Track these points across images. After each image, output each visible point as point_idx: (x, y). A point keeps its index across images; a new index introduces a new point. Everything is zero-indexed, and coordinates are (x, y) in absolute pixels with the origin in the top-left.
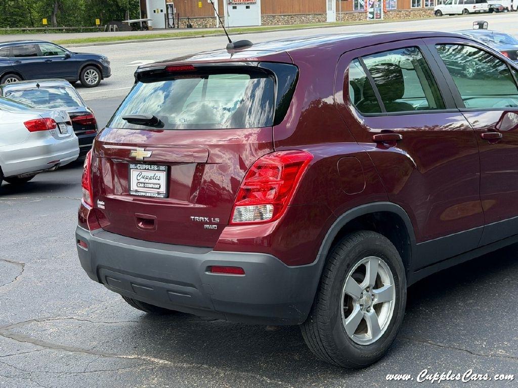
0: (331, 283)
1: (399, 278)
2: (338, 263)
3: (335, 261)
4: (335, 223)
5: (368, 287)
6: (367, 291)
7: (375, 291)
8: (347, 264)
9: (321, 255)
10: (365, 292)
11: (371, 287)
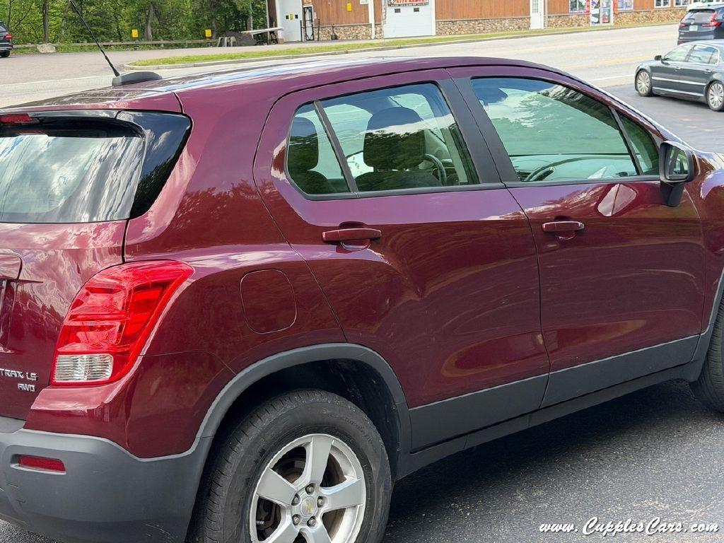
0: (227, 484)
1: (373, 469)
2: (242, 450)
3: (239, 445)
4: (231, 383)
5: (311, 485)
6: (308, 492)
7: (326, 492)
8: (259, 450)
9: (202, 438)
10: (303, 494)
11: (318, 485)
